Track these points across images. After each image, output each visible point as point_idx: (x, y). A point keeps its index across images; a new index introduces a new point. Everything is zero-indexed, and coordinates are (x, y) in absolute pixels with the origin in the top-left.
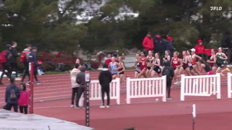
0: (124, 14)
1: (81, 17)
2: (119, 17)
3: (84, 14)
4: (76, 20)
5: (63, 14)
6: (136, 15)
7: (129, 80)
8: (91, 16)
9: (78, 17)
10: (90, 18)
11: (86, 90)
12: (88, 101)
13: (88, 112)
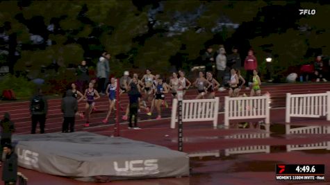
0: (223, 24)
1: (174, 28)
2: (216, 28)
3: (177, 25)
4: (168, 31)
5: (153, 24)
6: (236, 26)
7: (227, 99)
8: (184, 27)
9: (171, 29)
10: (183, 29)
11: (179, 110)
12: (180, 123)
13: (180, 135)
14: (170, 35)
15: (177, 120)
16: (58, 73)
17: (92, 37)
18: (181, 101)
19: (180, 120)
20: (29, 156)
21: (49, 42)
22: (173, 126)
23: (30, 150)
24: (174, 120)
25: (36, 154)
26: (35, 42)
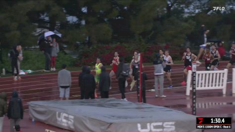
0: (231, 6)
1: (188, 9)
3: (191, 7)
5: (171, 7)
8: (197, 9)
9: (186, 10)
10: (197, 11)
11: (193, 80)
12: (194, 91)
13: (194, 102)
14: (186, 16)
15: (191, 89)
16: (91, 48)
17: (119, 18)
18: (195, 72)
19: (194, 88)
20: (66, 118)
21: (83, 22)
22: (188, 93)
23: (67, 114)
24: (189, 88)
25: (72, 117)
26: (71, 22)
